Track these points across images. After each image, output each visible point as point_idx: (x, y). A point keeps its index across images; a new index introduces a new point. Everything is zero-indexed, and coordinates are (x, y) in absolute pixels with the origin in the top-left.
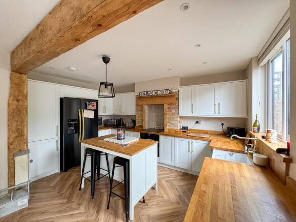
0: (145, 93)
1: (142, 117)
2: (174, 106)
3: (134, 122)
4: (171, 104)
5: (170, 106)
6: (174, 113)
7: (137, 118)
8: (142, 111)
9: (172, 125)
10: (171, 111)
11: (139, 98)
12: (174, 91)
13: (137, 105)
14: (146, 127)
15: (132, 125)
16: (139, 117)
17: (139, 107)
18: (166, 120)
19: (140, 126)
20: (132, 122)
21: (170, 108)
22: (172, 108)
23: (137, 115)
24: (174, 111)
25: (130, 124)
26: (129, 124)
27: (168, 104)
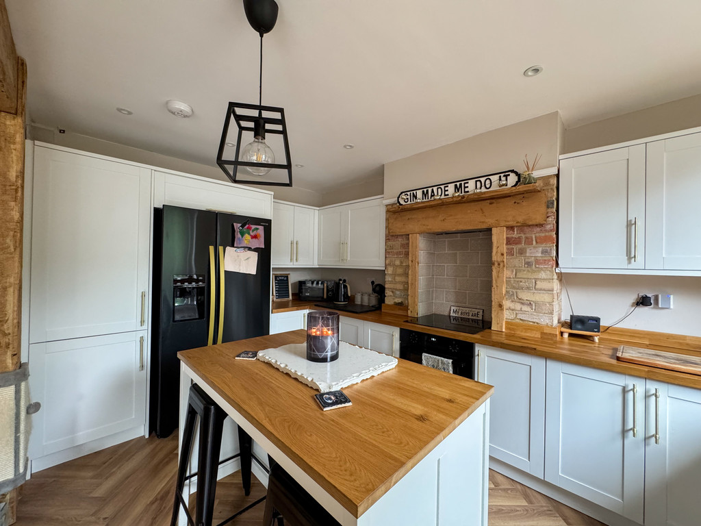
0: (419, 194)
1: (407, 275)
2: (535, 234)
3: (379, 290)
4: (524, 226)
5: (515, 234)
6: (537, 262)
7: (388, 278)
8: (407, 254)
9: (525, 308)
10: (522, 252)
11: (396, 212)
12: (536, 174)
13: (390, 236)
14: (421, 310)
15: (374, 302)
16: (394, 275)
17: (397, 241)
18: (500, 289)
19: (401, 304)
20: (374, 290)
21: (517, 241)
22: (529, 241)
23: (390, 271)
24: (535, 252)
25: (366, 298)
26: (364, 297)
27: (511, 228)
